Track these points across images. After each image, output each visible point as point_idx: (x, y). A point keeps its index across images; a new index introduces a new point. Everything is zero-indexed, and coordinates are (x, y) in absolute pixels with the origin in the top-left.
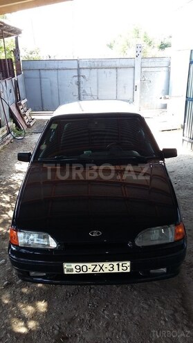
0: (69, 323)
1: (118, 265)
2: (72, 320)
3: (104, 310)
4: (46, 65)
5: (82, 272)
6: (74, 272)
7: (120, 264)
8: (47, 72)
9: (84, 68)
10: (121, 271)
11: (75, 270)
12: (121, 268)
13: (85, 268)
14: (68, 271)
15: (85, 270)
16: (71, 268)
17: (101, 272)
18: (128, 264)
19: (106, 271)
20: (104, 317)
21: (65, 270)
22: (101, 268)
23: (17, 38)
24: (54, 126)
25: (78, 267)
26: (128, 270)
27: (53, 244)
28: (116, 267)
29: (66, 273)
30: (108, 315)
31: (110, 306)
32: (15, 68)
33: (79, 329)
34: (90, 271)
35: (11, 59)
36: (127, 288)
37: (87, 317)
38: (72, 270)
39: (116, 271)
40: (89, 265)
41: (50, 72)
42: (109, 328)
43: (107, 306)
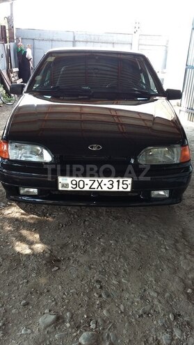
0: (61, 248)
1: (118, 181)
2: (65, 246)
3: (99, 239)
4: (40, 35)
5: (78, 189)
6: (70, 189)
7: (121, 180)
8: (41, 42)
9: (79, 41)
10: (121, 189)
11: (70, 185)
12: (121, 185)
13: (81, 183)
14: (63, 186)
15: (81, 186)
16: (66, 183)
17: (100, 189)
18: (129, 181)
19: (105, 189)
20: (99, 244)
21: (60, 185)
22: (100, 184)
23: (12, 4)
24: (51, 59)
25: (74, 182)
26: (129, 189)
27: (47, 157)
28: (116, 184)
29: (60, 188)
30: (104, 243)
31: (106, 236)
32: (7, 35)
33: (73, 253)
34: (87, 188)
35: (5, 27)
36: (124, 222)
37: (82, 243)
38: (67, 185)
39: (115, 189)
40: (87, 180)
41: (44, 42)
42: (106, 253)
43: (103, 235)
